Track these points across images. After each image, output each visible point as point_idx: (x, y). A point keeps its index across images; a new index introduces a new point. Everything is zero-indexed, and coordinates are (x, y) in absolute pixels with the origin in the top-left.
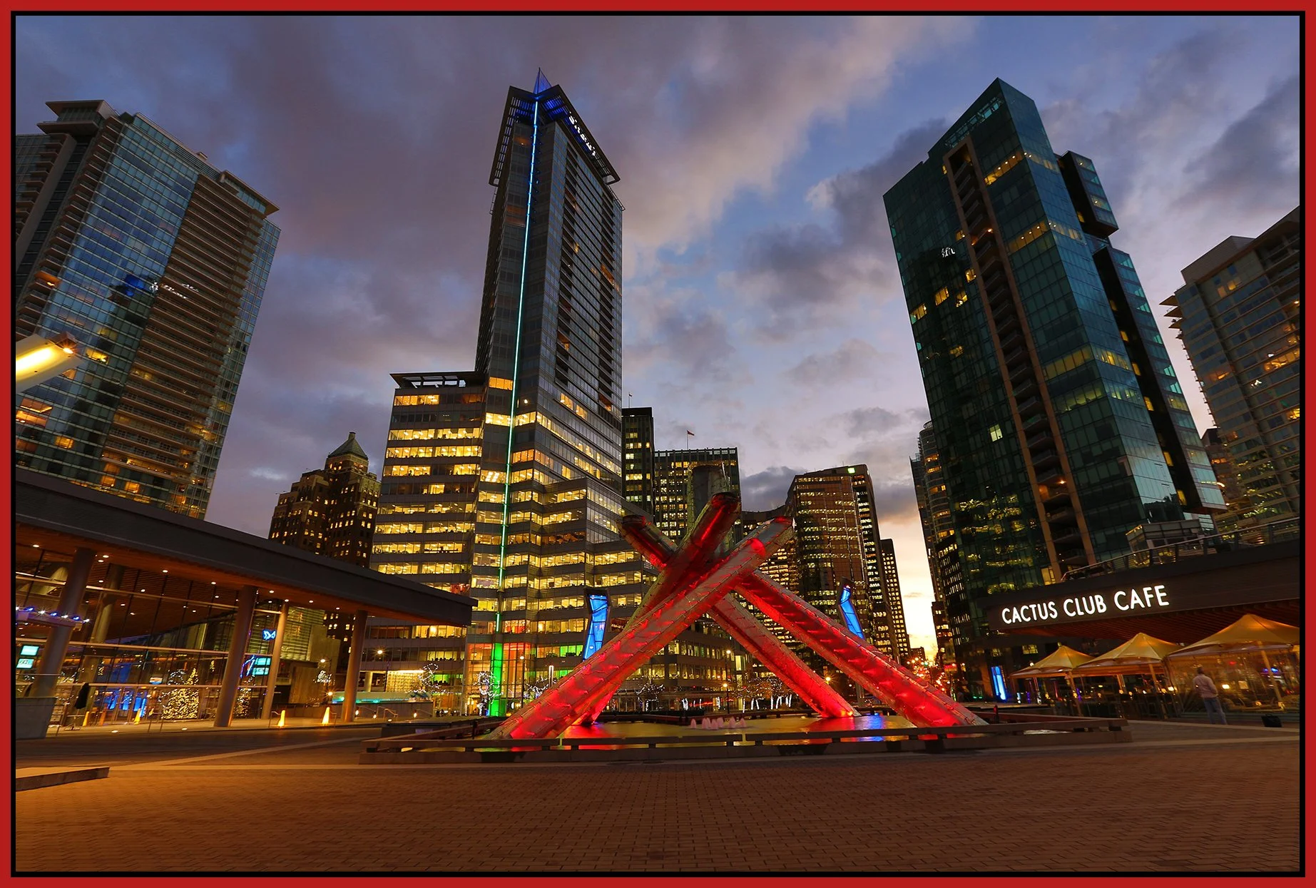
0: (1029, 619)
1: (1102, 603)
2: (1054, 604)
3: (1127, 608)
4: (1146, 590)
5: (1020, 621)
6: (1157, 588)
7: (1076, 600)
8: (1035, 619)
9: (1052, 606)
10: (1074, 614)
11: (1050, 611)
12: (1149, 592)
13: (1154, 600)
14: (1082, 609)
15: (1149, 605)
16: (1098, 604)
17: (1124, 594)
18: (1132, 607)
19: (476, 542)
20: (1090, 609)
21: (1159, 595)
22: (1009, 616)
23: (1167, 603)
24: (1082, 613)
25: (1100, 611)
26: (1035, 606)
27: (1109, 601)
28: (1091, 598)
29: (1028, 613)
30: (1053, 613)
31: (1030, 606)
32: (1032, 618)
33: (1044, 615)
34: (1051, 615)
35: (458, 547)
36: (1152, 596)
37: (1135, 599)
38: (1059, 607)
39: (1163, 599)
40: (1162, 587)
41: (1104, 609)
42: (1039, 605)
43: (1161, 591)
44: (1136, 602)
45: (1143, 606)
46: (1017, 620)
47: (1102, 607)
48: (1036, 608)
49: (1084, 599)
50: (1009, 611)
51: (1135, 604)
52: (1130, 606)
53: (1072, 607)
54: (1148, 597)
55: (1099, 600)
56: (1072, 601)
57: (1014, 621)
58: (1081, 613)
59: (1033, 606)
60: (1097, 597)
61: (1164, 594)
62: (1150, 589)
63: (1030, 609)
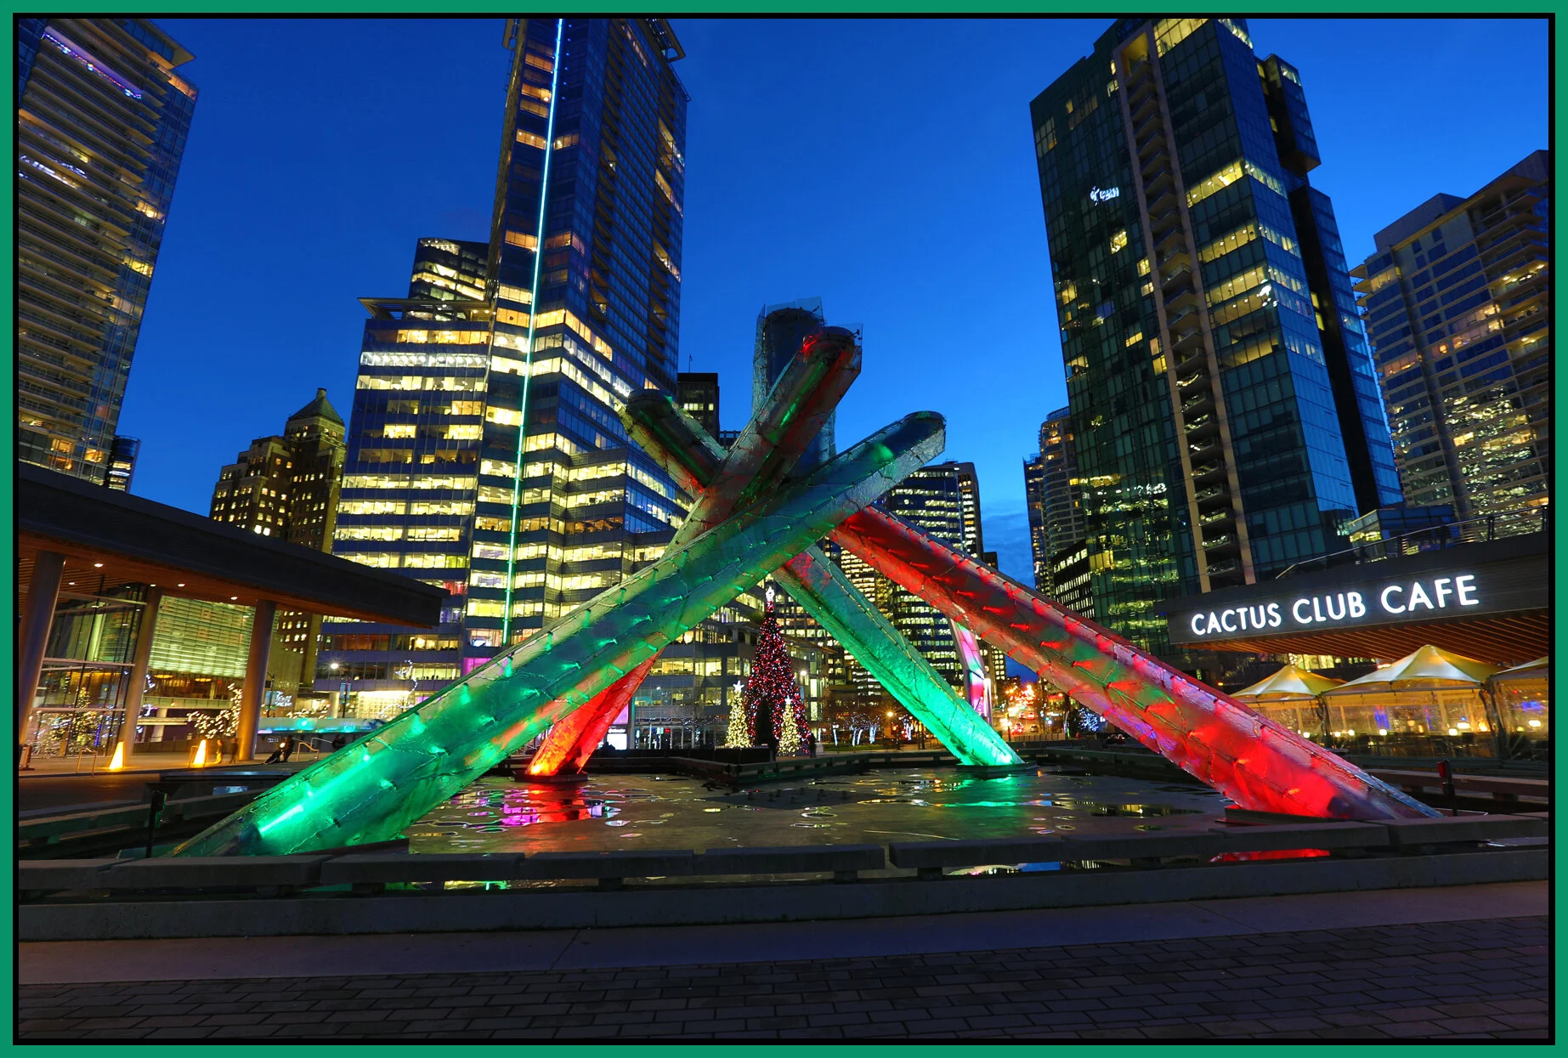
0: (1234, 628)
1: (1359, 603)
2: (1276, 606)
3: (1402, 608)
4: (1438, 583)
5: (1219, 630)
6: (1460, 580)
7: (1316, 600)
8: (1244, 627)
9: (1274, 610)
10: (1309, 619)
11: (1268, 617)
12: (1445, 586)
13: (1452, 600)
14: (1324, 611)
15: (1442, 604)
16: (1353, 605)
17: (1399, 589)
18: (1412, 608)
19: (477, 527)
20: (1337, 611)
21: (1462, 590)
22: (1202, 624)
23: (1476, 602)
24: (1324, 619)
25: (1354, 615)
26: (1246, 609)
27: (1371, 601)
28: (1341, 597)
29: (1232, 620)
30: (1274, 620)
31: (1238, 610)
32: (1239, 627)
33: (1258, 621)
34: (1271, 622)
35: (454, 534)
36: (1449, 591)
37: (1419, 597)
38: (1285, 612)
39: (1469, 596)
40: (1471, 577)
41: (1363, 611)
42: (1252, 609)
43: (1467, 584)
44: (1420, 601)
45: (1430, 606)
46: (1214, 630)
47: (1357, 609)
48: (1248, 615)
49: (1328, 599)
50: (1202, 617)
51: (1417, 605)
52: (1407, 607)
53: (1306, 611)
54: (1441, 593)
55: (1355, 599)
56: (1307, 602)
57: (1209, 631)
58: (1320, 619)
59: (1242, 611)
60: (1351, 595)
61: (1473, 588)
62: (1447, 581)
63: (1238, 615)
